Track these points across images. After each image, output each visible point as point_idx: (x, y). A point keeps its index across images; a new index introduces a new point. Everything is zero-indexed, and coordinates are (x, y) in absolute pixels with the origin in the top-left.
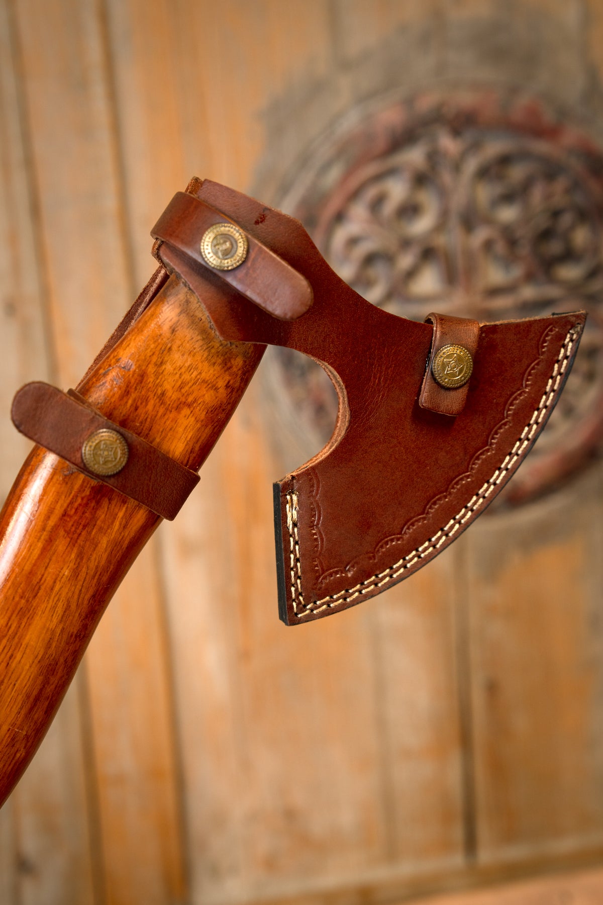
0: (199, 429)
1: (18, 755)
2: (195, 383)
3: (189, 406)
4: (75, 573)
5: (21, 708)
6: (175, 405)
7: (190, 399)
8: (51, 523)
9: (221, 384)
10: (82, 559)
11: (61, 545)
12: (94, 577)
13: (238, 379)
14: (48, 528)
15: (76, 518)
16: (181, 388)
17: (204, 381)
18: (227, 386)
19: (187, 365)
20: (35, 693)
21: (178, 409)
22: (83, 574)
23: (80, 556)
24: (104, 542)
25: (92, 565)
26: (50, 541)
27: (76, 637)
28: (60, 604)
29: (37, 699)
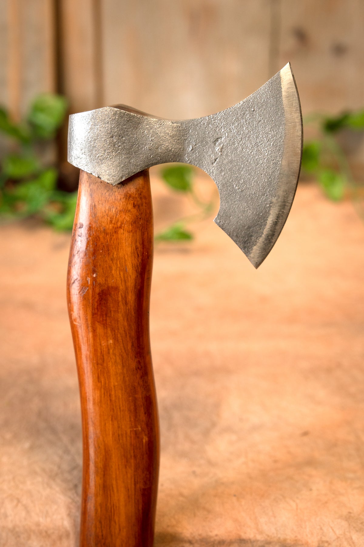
0: (133, 236)
1: (144, 441)
2: (117, 215)
3: (120, 227)
4: (115, 339)
5: (130, 417)
6: (113, 230)
7: (119, 224)
8: (89, 322)
9: (130, 207)
10: (115, 331)
11: (100, 330)
12: (126, 335)
13: (139, 199)
14: (90, 325)
15: (99, 313)
16: (111, 221)
17: (120, 211)
18: (134, 206)
19: (107, 208)
20: (132, 407)
21: (116, 232)
22: (120, 338)
23: (113, 330)
24: (120, 316)
25: (121, 330)
26: (94, 331)
27: (136, 369)
28: (118, 358)
29: (135, 409)
